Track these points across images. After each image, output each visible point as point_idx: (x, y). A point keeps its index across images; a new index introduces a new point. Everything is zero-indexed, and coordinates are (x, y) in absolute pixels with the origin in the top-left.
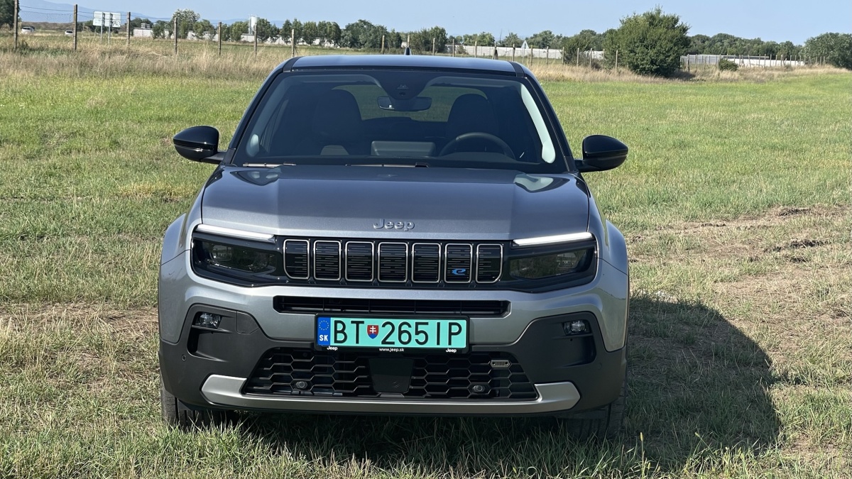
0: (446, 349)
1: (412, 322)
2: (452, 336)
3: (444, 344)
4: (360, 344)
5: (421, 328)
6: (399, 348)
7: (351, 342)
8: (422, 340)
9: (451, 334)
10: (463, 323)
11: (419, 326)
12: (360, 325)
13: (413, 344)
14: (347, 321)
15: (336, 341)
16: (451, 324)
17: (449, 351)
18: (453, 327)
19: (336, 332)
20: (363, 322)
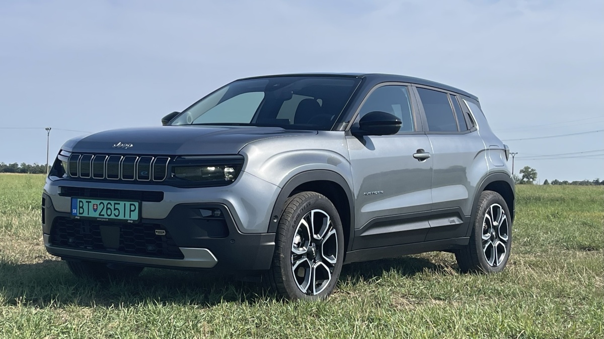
0: (128, 220)
1: (112, 202)
2: (131, 212)
3: (127, 217)
4: (90, 216)
5: (117, 206)
6: (106, 218)
7: (85, 214)
8: (117, 214)
9: (131, 211)
10: (137, 204)
11: (116, 205)
12: (90, 204)
13: (113, 217)
14: (84, 201)
15: (80, 213)
16: (131, 205)
17: (129, 221)
18: (132, 206)
19: (80, 207)
20: (90, 202)
